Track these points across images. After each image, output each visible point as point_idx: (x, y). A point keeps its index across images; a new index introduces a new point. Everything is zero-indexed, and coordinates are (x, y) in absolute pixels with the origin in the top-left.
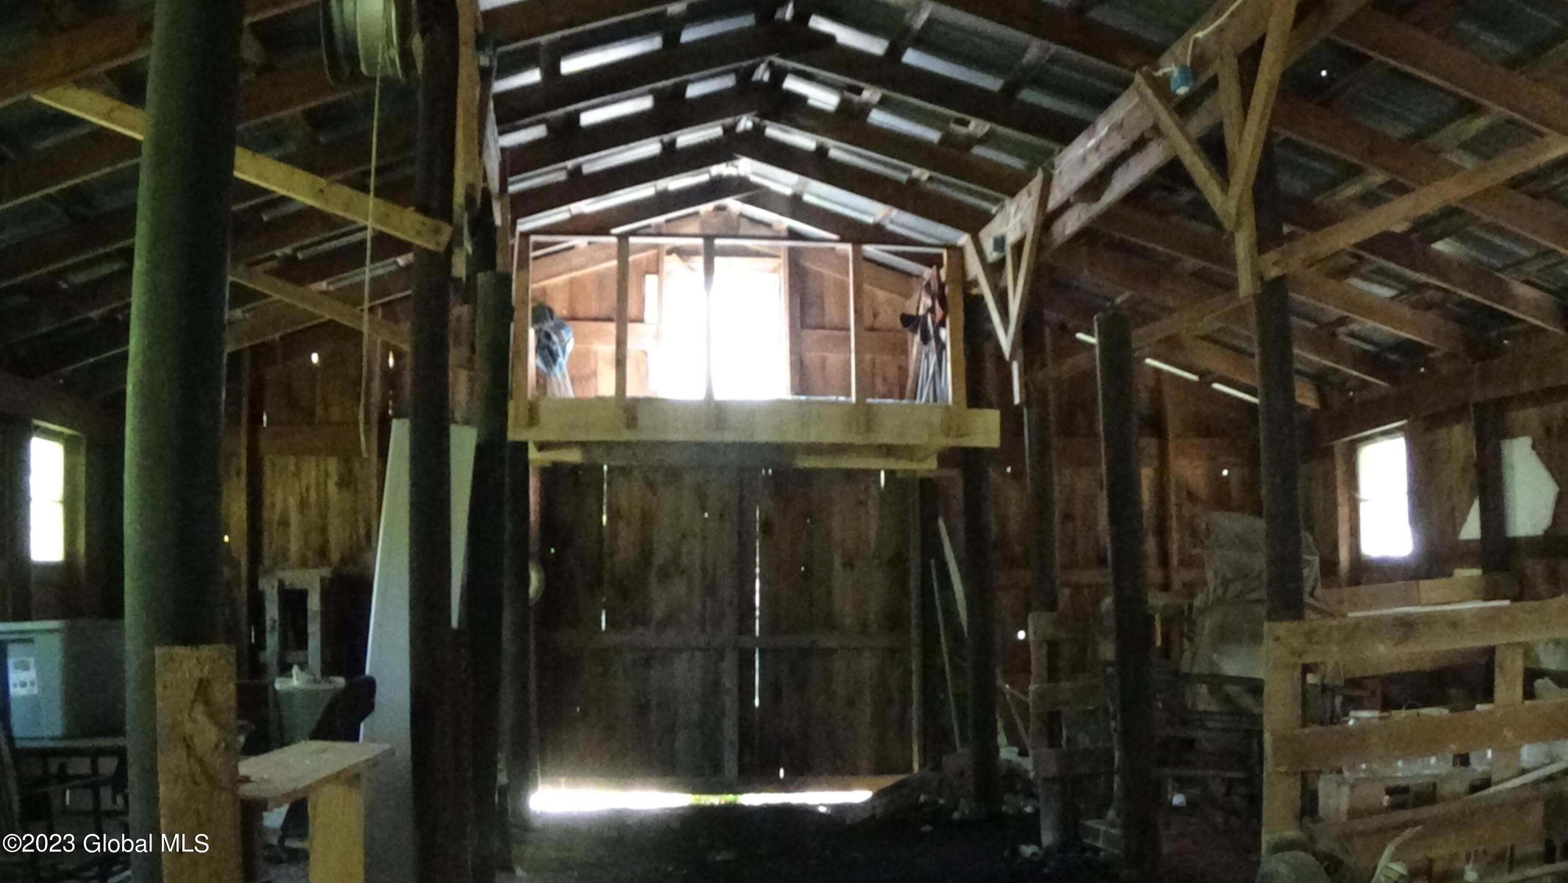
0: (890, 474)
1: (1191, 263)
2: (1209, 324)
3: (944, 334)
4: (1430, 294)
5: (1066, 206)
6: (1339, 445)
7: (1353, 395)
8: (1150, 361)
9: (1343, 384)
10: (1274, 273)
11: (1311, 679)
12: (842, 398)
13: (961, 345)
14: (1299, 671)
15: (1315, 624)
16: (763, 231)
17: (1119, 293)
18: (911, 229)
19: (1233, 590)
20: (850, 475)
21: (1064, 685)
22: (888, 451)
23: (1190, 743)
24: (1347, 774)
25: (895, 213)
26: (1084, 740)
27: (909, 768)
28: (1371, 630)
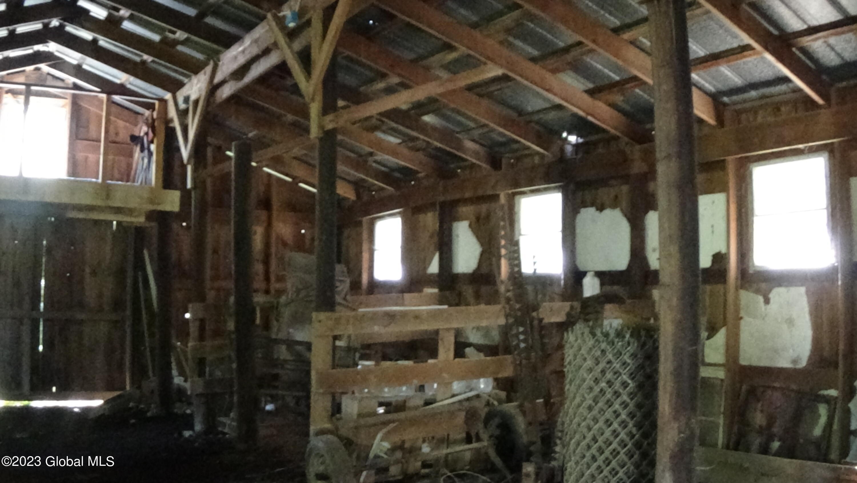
0: (119, 223)
1: (290, 117)
2: (297, 151)
3: (153, 147)
4: (419, 144)
5: (223, 83)
6: (365, 219)
7: (375, 194)
8: (266, 169)
9: (370, 188)
10: (330, 126)
11: (338, 343)
12: (94, 180)
13: (161, 155)
14: (331, 339)
15: (342, 314)
16: (60, 84)
17: (251, 132)
18: (141, 88)
19: (303, 294)
20: (96, 222)
21: (208, 343)
22: (118, 210)
23: (276, 377)
24: (357, 394)
25: (132, 79)
26: (218, 374)
27: (123, 388)
28: (372, 319)
